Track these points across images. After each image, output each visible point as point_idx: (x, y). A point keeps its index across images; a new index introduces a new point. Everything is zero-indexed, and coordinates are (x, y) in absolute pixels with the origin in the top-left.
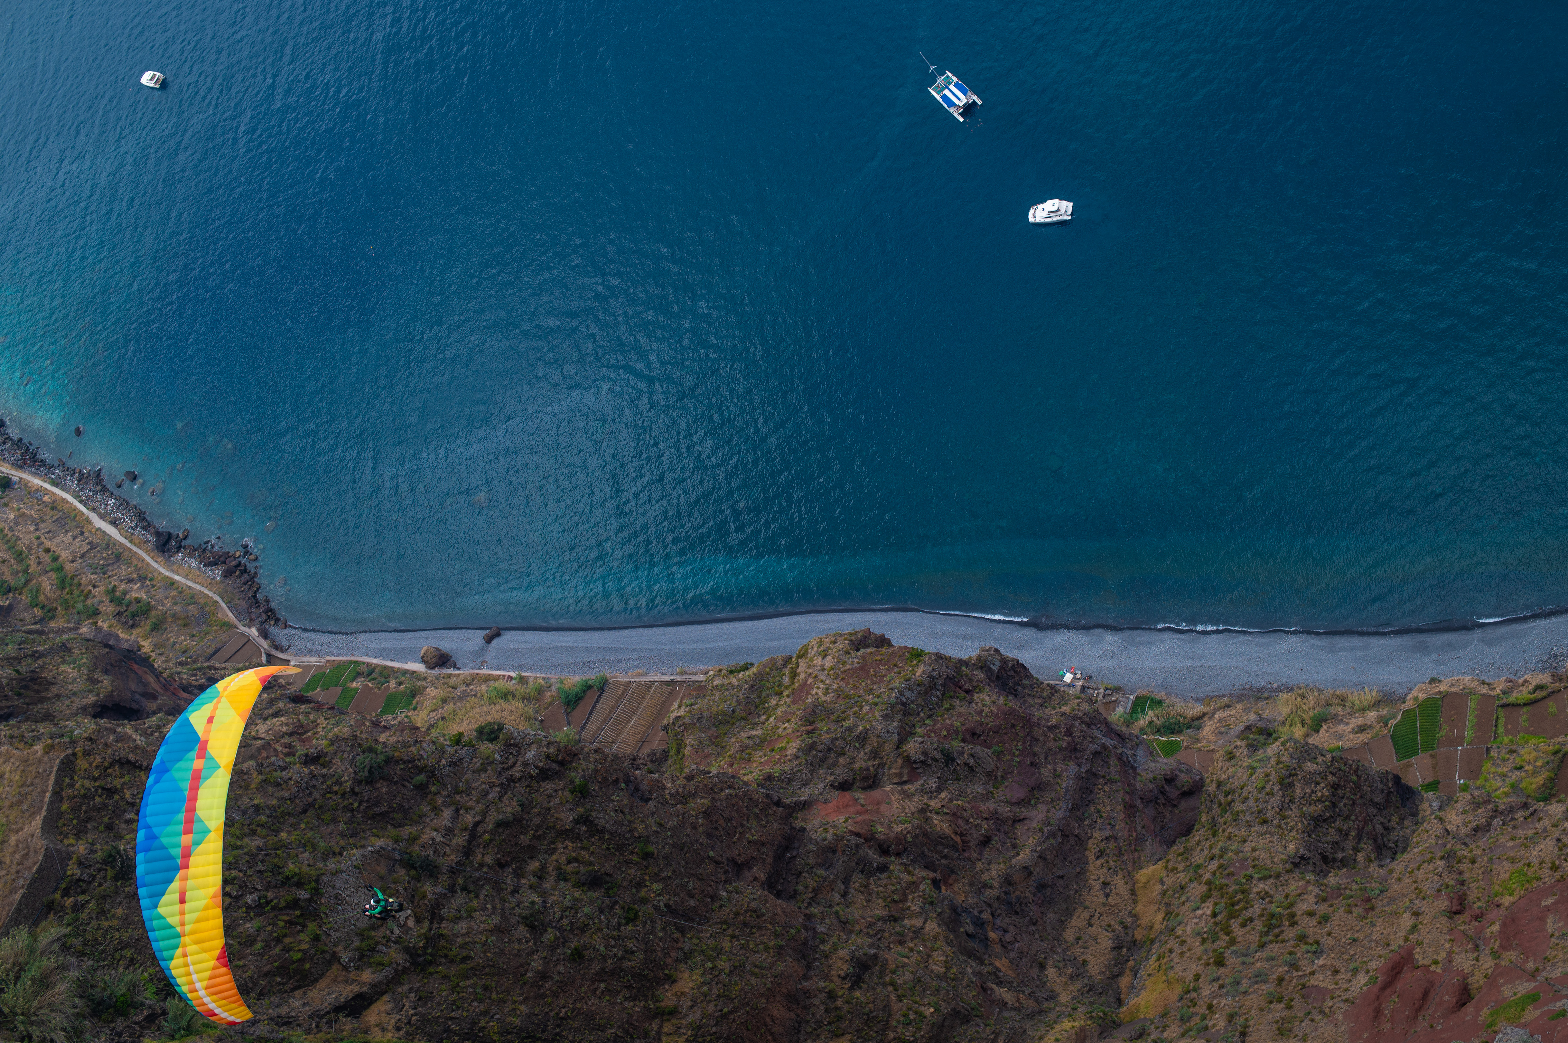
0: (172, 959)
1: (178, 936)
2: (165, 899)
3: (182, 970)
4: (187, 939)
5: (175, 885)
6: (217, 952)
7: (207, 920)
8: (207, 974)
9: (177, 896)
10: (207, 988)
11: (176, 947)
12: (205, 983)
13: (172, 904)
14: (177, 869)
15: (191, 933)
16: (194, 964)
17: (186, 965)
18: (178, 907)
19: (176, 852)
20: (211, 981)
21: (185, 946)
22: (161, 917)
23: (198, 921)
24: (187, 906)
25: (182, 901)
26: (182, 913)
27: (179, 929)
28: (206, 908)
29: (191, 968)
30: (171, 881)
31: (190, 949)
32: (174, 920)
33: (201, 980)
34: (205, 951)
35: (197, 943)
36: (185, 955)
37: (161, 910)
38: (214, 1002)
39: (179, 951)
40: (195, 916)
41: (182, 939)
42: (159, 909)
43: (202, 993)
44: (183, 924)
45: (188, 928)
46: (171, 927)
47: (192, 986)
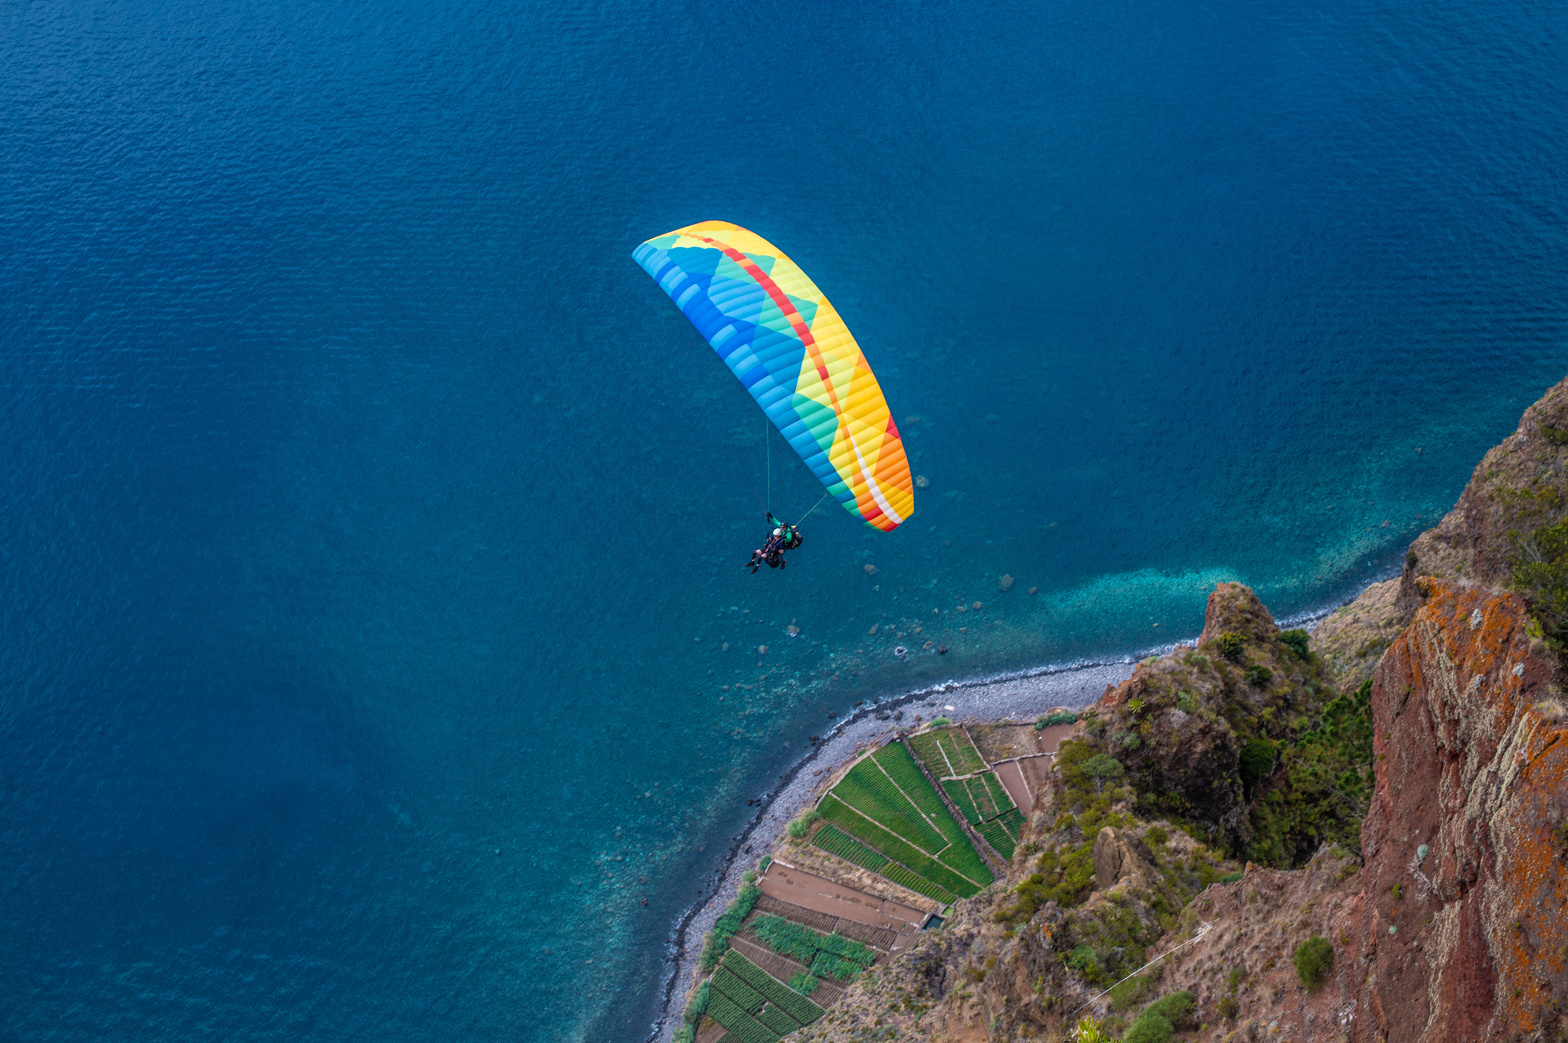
0: (830, 445)
1: (833, 415)
2: (801, 379)
3: (846, 456)
4: (845, 416)
5: (808, 362)
6: (885, 422)
7: (862, 388)
8: (877, 453)
9: (816, 373)
10: (875, 474)
11: (833, 429)
12: (874, 467)
13: (813, 382)
14: (802, 346)
15: (847, 409)
16: (859, 444)
17: (850, 448)
18: (821, 384)
19: (790, 332)
20: (881, 462)
21: (844, 425)
22: (805, 400)
23: (851, 393)
24: (832, 379)
25: (824, 375)
26: (830, 389)
27: (831, 407)
28: (856, 377)
29: (857, 450)
30: (800, 359)
31: (850, 427)
32: (823, 398)
33: (868, 465)
34: (871, 424)
35: (858, 417)
36: (847, 436)
37: (800, 392)
38: (883, 491)
39: (839, 433)
40: (846, 387)
41: (839, 417)
42: (797, 392)
43: (870, 481)
44: (834, 401)
45: (842, 403)
46: (821, 407)
47: (857, 476)
